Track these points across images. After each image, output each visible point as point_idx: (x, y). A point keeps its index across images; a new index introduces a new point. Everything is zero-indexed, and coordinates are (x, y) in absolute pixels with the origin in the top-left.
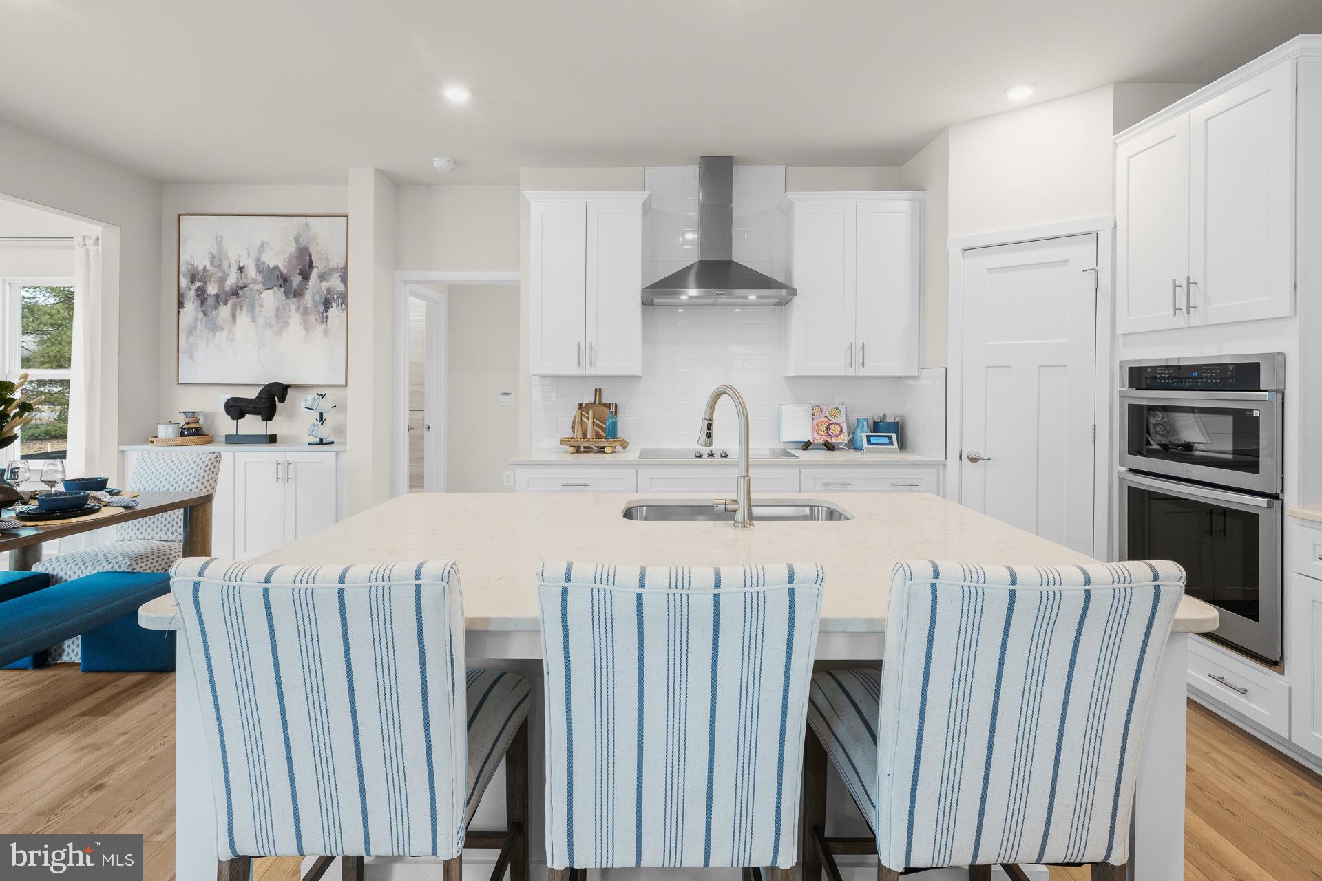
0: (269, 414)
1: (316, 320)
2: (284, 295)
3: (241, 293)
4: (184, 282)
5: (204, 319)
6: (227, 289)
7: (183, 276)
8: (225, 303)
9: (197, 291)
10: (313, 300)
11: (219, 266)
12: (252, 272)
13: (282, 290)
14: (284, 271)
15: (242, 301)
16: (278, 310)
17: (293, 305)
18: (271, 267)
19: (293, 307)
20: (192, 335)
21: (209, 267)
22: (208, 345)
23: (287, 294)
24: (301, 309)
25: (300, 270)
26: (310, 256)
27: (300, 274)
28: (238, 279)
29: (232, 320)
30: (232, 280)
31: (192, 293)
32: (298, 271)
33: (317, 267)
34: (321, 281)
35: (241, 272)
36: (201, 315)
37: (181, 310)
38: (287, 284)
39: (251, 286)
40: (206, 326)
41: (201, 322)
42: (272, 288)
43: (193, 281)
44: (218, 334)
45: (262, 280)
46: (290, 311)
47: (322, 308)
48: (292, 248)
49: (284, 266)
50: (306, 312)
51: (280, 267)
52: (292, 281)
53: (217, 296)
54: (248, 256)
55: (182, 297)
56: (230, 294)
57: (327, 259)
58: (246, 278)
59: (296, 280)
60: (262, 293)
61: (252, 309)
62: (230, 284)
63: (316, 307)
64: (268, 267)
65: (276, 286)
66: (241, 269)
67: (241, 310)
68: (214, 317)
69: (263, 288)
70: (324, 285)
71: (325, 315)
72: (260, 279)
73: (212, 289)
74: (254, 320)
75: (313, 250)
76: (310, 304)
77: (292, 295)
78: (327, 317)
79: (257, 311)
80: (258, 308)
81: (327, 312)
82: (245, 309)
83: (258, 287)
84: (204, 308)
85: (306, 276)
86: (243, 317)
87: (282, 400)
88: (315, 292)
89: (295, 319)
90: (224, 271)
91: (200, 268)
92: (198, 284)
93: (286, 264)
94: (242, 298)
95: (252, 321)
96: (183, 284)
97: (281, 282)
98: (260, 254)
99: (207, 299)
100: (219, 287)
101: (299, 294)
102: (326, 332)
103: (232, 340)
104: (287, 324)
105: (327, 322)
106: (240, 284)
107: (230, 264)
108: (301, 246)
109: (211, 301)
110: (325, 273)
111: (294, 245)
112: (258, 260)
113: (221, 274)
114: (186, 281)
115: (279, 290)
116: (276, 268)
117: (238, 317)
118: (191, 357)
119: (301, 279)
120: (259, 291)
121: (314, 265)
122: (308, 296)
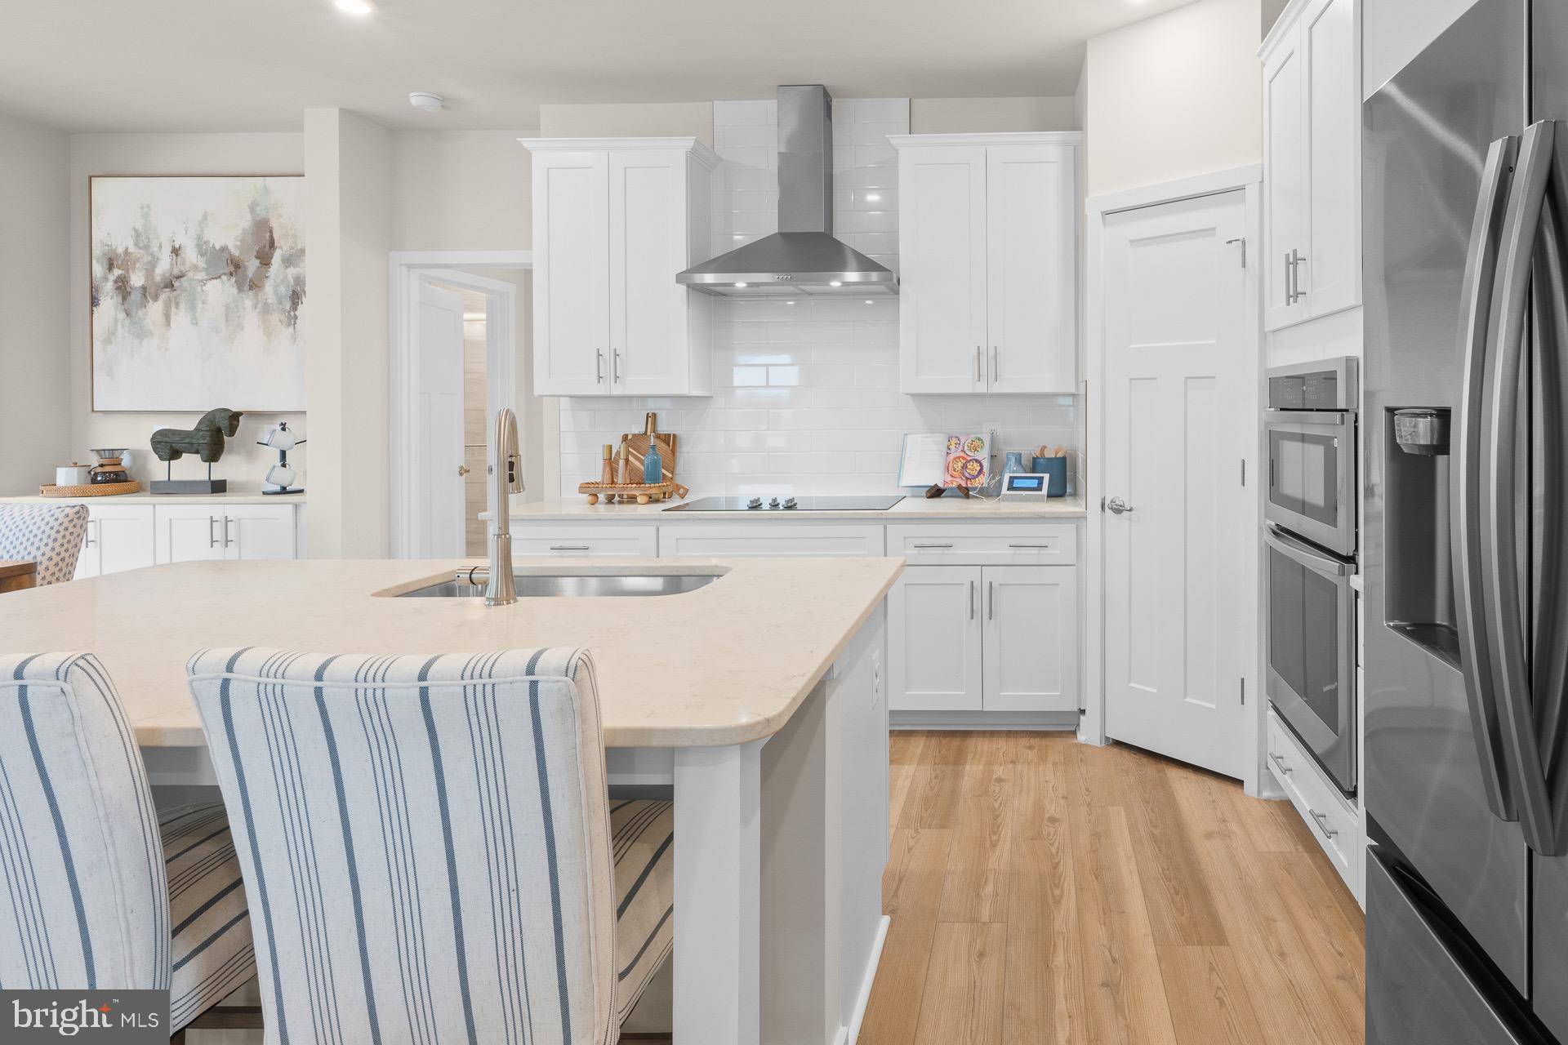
0: (213, 453)
1: (280, 321)
2: (236, 287)
3: (176, 284)
4: (98, 270)
5: (127, 322)
6: (158, 279)
7: (97, 262)
8: (156, 298)
9: (116, 282)
10: (275, 292)
11: (147, 247)
12: (191, 255)
13: (233, 279)
14: (236, 252)
15: (179, 295)
16: (227, 307)
17: (248, 301)
18: (218, 248)
19: (248, 303)
20: (111, 343)
21: (132, 249)
22: (132, 357)
23: (239, 285)
24: (259, 306)
25: (258, 252)
26: (271, 232)
27: (257, 257)
28: (172, 264)
29: (165, 323)
30: (164, 266)
31: (109, 286)
32: (255, 253)
33: (281, 248)
34: (287, 267)
35: (177, 255)
36: (122, 315)
37: (94, 309)
38: (239, 270)
39: (190, 274)
40: (130, 331)
41: (123, 326)
42: (220, 277)
43: (111, 267)
44: (145, 342)
45: (205, 266)
46: (244, 309)
47: (288, 305)
48: (246, 222)
49: (236, 246)
50: (266, 311)
51: (229, 248)
52: (246, 268)
53: (144, 288)
54: (186, 233)
55: (97, 290)
56: (162, 286)
57: (295, 237)
58: (183, 263)
59: (252, 265)
60: (205, 284)
61: (192, 306)
62: (161, 273)
63: (280, 303)
64: (214, 247)
65: (225, 274)
66: (176, 251)
67: (177, 308)
68: (140, 319)
69: (207, 277)
70: (291, 272)
71: (292, 313)
72: (202, 264)
73: (137, 280)
74: (194, 321)
75: (275, 223)
76: (272, 300)
77: (246, 287)
78: (296, 317)
79: (199, 310)
80: (200, 306)
81: (295, 309)
82: (182, 306)
83: (202, 276)
84: (126, 306)
85: (265, 260)
86: (180, 317)
88: (278, 281)
89: (251, 319)
90: (153, 255)
91: (120, 250)
92: (117, 272)
93: (238, 243)
94: (178, 292)
95: (194, 324)
96: (98, 276)
97: (232, 269)
98: (202, 231)
99: (130, 293)
100: (147, 277)
101: (255, 285)
102: (294, 338)
103: (166, 350)
104: (240, 327)
105: (295, 323)
106: (176, 272)
107: (161, 244)
108: (258, 219)
109: (135, 296)
110: (291, 255)
111: (249, 217)
112: (199, 238)
113: (149, 259)
114: (101, 269)
115: (229, 280)
116: (224, 249)
117: (173, 317)
118: (110, 374)
119: (258, 264)
120: (202, 281)
121: (276, 244)
122: (269, 287)
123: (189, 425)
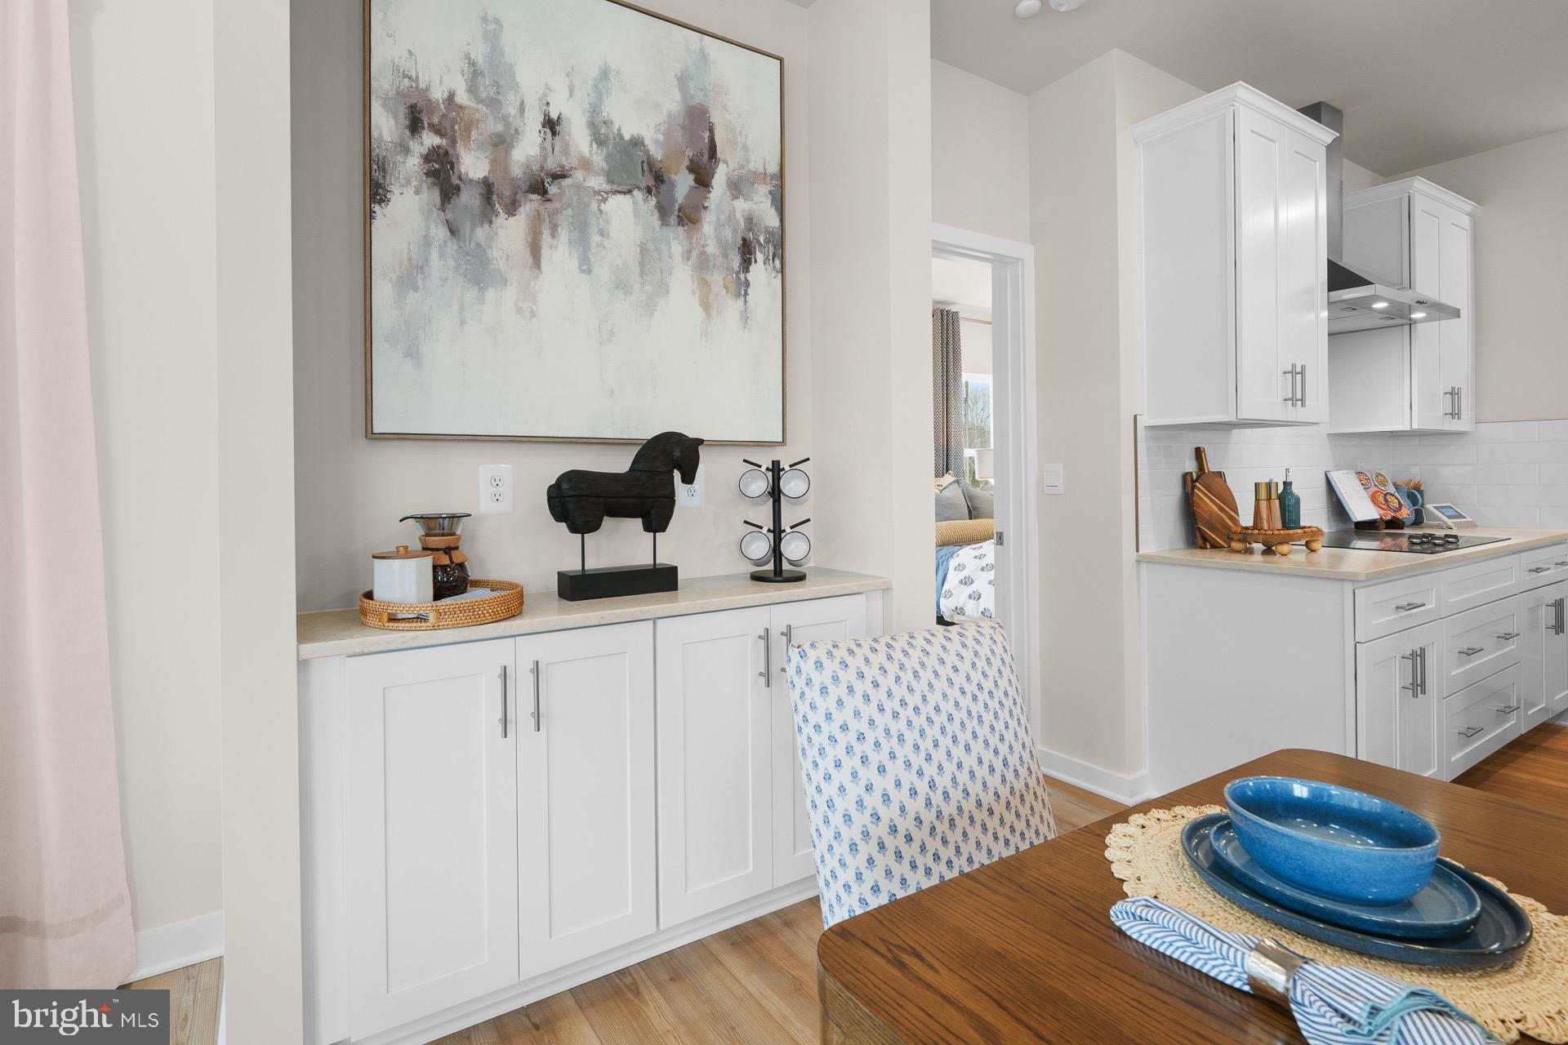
0: (657, 515)
1: (726, 288)
2: (656, 216)
3: (553, 190)
4: (386, 125)
5: (452, 247)
6: (517, 171)
7: (385, 106)
8: (512, 208)
9: (427, 158)
10: (719, 239)
11: (494, 103)
12: (579, 138)
13: (653, 201)
14: (657, 154)
15: (556, 212)
16: (643, 249)
17: (676, 241)
18: (627, 137)
19: (677, 249)
20: (416, 289)
21: (462, 98)
22: (462, 323)
23: (663, 211)
24: (694, 254)
25: (691, 161)
26: (711, 131)
27: (691, 169)
28: (543, 149)
29: (530, 261)
30: (528, 149)
31: (412, 164)
32: (687, 163)
33: (726, 162)
34: (735, 197)
35: (554, 133)
36: (440, 233)
37: (377, 208)
38: (663, 188)
39: (579, 175)
40: (457, 268)
41: (442, 256)
42: (630, 192)
43: (415, 125)
44: (491, 293)
45: (606, 167)
46: (670, 257)
47: (736, 261)
48: (672, 103)
49: (657, 142)
50: (703, 265)
51: (647, 142)
52: (673, 185)
53: (488, 189)
54: (571, 95)
55: (383, 169)
56: (524, 187)
57: (745, 148)
58: (566, 151)
59: (683, 182)
60: (604, 200)
61: (581, 231)
62: (523, 160)
63: (725, 256)
64: (621, 137)
65: (638, 188)
66: (551, 125)
67: (553, 236)
68: (478, 245)
69: (608, 187)
70: (741, 205)
71: (742, 276)
72: (599, 159)
73: (473, 165)
74: (586, 268)
75: (716, 117)
76: (712, 248)
77: (673, 220)
78: (747, 284)
79: (593, 245)
80: (595, 239)
81: (747, 270)
82: (564, 234)
83: (597, 182)
84: (449, 215)
85: (703, 180)
86: (559, 255)
87: (689, 478)
88: (722, 218)
89: (682, 278)
90: (505, 119)
91: (438, 94)
92: (430, 140)
93: (661, 137)
94: (556, 205)
95: (583, 271)
96: (387, 137)
97: (651, 183)
98: (600, 97)
99: (458, 188)
100: (494, 162)
101: (688, 217)
102: (745, 317)
103: (533, 314)
104: (663, 288)
105: (746, 294)
106: (551, 164)
107: (522, 103)
108: (692, 103)
109: (469, 198)
110: (740, 178)
111: (677, 95)
112: (594, 111)
113: (500, 128)
114: (392, 122)
115: (645, 200)
116: (637, 142)
117: (545, 253)
118: (413, 354)
119: (692, 183)
120: (598, 193)
121: (719, 155)
122: (708, 223)
123: (619, 463)
